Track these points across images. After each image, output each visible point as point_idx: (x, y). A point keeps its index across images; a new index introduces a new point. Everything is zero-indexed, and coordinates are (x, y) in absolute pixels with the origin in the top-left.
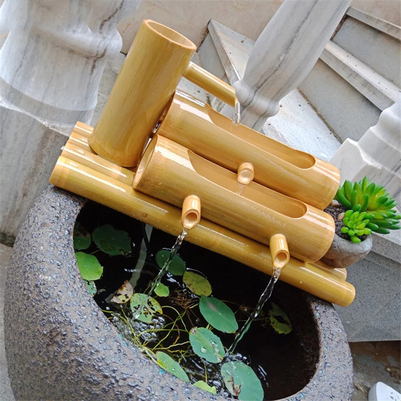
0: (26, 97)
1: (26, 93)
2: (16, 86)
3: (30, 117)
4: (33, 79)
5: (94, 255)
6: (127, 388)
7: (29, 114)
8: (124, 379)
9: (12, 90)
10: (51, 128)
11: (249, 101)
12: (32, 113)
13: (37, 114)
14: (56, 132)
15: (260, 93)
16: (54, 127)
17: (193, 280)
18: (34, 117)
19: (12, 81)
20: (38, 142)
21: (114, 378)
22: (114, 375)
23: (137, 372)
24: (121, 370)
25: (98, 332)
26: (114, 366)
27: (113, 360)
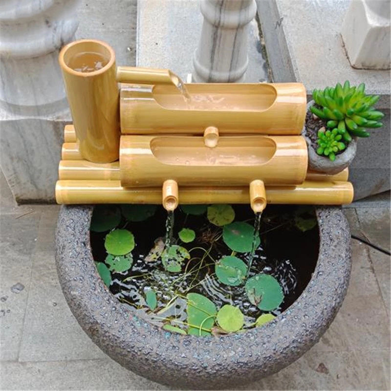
0: (22, 106)
1: (21, 104)
2: (10, 101)
3: (35, 120)
4: (19, 91)
5: (125, 228)
6: (143, 355)
7: (33, 117)
8: (140, 351)
9: (10, 105)
10: (56, 121)
11: (217, 22)
12: (35, 116)
13: (39, 115)
14: (62, 122)
15: (225, 10)
16: (58, 118)
17: (216, 213)
18: (38, 118)
19: (6, 99)
20: (53, 133)
21: (134, 351)
22: (133, 350)
23: (148, 343)
24: (137, 345)
25: (117, 323)
26: (131, 344)
27: (130, 340)
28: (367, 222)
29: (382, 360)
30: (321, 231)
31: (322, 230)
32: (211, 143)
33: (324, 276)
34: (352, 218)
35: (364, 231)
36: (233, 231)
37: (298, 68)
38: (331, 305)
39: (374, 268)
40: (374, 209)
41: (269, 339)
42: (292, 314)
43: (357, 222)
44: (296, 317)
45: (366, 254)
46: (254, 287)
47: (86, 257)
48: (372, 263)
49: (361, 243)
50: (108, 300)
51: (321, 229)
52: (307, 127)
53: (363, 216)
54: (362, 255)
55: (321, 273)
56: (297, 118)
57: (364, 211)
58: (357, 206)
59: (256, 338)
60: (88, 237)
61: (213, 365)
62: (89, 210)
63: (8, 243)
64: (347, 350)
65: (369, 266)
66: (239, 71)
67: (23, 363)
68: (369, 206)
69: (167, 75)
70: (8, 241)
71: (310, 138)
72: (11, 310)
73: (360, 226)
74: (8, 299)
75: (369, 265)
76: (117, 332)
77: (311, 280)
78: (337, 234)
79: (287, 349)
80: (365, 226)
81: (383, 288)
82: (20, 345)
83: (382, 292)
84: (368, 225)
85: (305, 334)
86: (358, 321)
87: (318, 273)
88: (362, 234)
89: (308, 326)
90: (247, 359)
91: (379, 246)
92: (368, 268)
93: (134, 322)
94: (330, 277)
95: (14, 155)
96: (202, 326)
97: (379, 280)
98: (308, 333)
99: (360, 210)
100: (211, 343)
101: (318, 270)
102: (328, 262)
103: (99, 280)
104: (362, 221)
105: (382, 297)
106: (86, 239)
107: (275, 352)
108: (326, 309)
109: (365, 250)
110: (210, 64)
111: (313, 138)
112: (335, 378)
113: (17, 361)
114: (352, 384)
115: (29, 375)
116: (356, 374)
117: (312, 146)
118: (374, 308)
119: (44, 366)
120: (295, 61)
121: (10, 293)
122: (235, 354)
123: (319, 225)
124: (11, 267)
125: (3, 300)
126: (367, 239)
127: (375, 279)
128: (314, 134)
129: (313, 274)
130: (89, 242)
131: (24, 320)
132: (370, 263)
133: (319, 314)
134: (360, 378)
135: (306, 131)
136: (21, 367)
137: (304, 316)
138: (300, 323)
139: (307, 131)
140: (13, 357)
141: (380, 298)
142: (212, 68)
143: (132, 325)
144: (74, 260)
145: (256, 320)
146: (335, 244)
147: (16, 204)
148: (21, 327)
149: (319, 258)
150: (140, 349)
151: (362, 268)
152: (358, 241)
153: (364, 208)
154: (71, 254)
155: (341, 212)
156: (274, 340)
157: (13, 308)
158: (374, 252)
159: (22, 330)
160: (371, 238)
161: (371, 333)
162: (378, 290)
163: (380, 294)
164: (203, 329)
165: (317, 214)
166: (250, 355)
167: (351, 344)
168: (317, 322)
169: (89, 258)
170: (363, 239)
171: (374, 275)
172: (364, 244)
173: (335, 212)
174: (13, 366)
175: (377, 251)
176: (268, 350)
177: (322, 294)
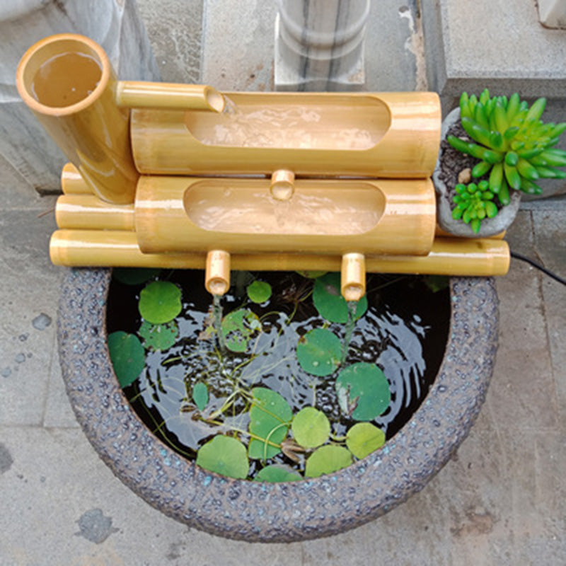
23: (178, 494)
24: (163, 496)
25: (136, 461)
26: (156, 493)
27: (155, 488)
28: (546, 233)
29: (536, 445)
30: (452, 316)
31: (455, 314)
32: (283, 194)
33: (446, 395)
34: (525, 227)
35: (540, 249)
36: (329, 288)
37: (450, 26)
38: (450, 442)
39: (546, 308)
40: (560, 214)
41: (353, 495)
42: (391, 454)
43: (531, 233)
44: (395, 460)
45: (537, 286)
46: (348, 384)
47: (96, 352)
48: (543, 299)
49: (531, 268)
50: (126, 424)
51: (453, 312)
52: (442, 162)
53: (541, 224)
54: (530, 287)
55: (442, 389)
56: (422, 161)
57: (544, 216)
58: (534, 208)
59: (335, 491)
60: (102, 317)
61: (268, 529)
62: (106, 273)
63: (28, 255)
64: (489, 429)
65: (537, 305)
66: (352, 29)
67: (49, 429)
68: (552, 208)
69: (202, 96)
70: (28, 252)
71: (446, 183)
72: (34, 354)
73: (535, 241)
74: (29, 338)
75: (538, 302)
76: (136, 474)
77: (427, 399)
78: (477, 324)
79: (377, 509)
80: (542, 240)
81: (554, 338)
82: (45, 404)
83: (551, 344)
84: (546, 239)
85: (406, 487)
86: (511, 387)
87: (439, 387)
88: (535, 253)
89: (411, 475)
90: (317, 523)
91: (558, 274)
92: (537, 308)
93: (161, 460)
94: (456, 397)
95: (17, 143)
96: (270, 440)
97: (549, 326)
98: (410, 485)
99: (537, 214)
100: (269, 495)
101: (439, 382)
102: (457, 370)
103: (115, 390)
104: (539, 232)
105: (550, 352)
106: (99, 322)
107: (359, 513)
108: (442, 448)
109: (536, 279)
110: (303, 19)
111: (450, 184)
112: (466, 468)
113: (41, 425)
114: (488, 477)
115: (57, 445)
116: (496, 463)
117: (447, 197)
118: (537, 368)
119: (77, 434)
120: (446, 10)
121: (31, 330)
122: (300, 516)
123: (452, 304)
124: (31, 291)
125: (22, 338)
126: (542, 263)
127: (544, 324)
128: (451, 178)
129: (431, 386)
130: (104, 326)
131: (50, 369)
132: (539, 300)
133: (431, 456)
134: (500, 469)
135: (440, 169)
136: (47, 433)
137: (408, 459)
138: (401, 470)
139: (443, 171)
140: (37, 420)
141: (547, 353)
142: (306, 26)
143: (158, 464)
144: (79, 357)
145: (347, 431)
146: (470, 340)
147: (38, 194)
148: (45, 378)
149: (444, 362)
150: (168, 501)
151: (527, 306)
152: (527, 264)
153: (545, 210)
154: (76, 346)
155: (489, 284)
156: (358, 496)
157: (35, 351)
158: (549, 283)
159: (48, 383)
160: (548, 259)
161: (526, 405)
162: (545, 342)
163: (548, 348)
164: (270, 443)
165: (451, 287)
166: (322, 517)
167: (494, 420)
168: (425, 468)
169: (102, 353)
170: (536, 261)
171: (543, 318)
172: (536, 270)
173: (479, 285)
174: (36, 433)
175: (554, 281)
176: (349, 510)
177: (438, 425)
